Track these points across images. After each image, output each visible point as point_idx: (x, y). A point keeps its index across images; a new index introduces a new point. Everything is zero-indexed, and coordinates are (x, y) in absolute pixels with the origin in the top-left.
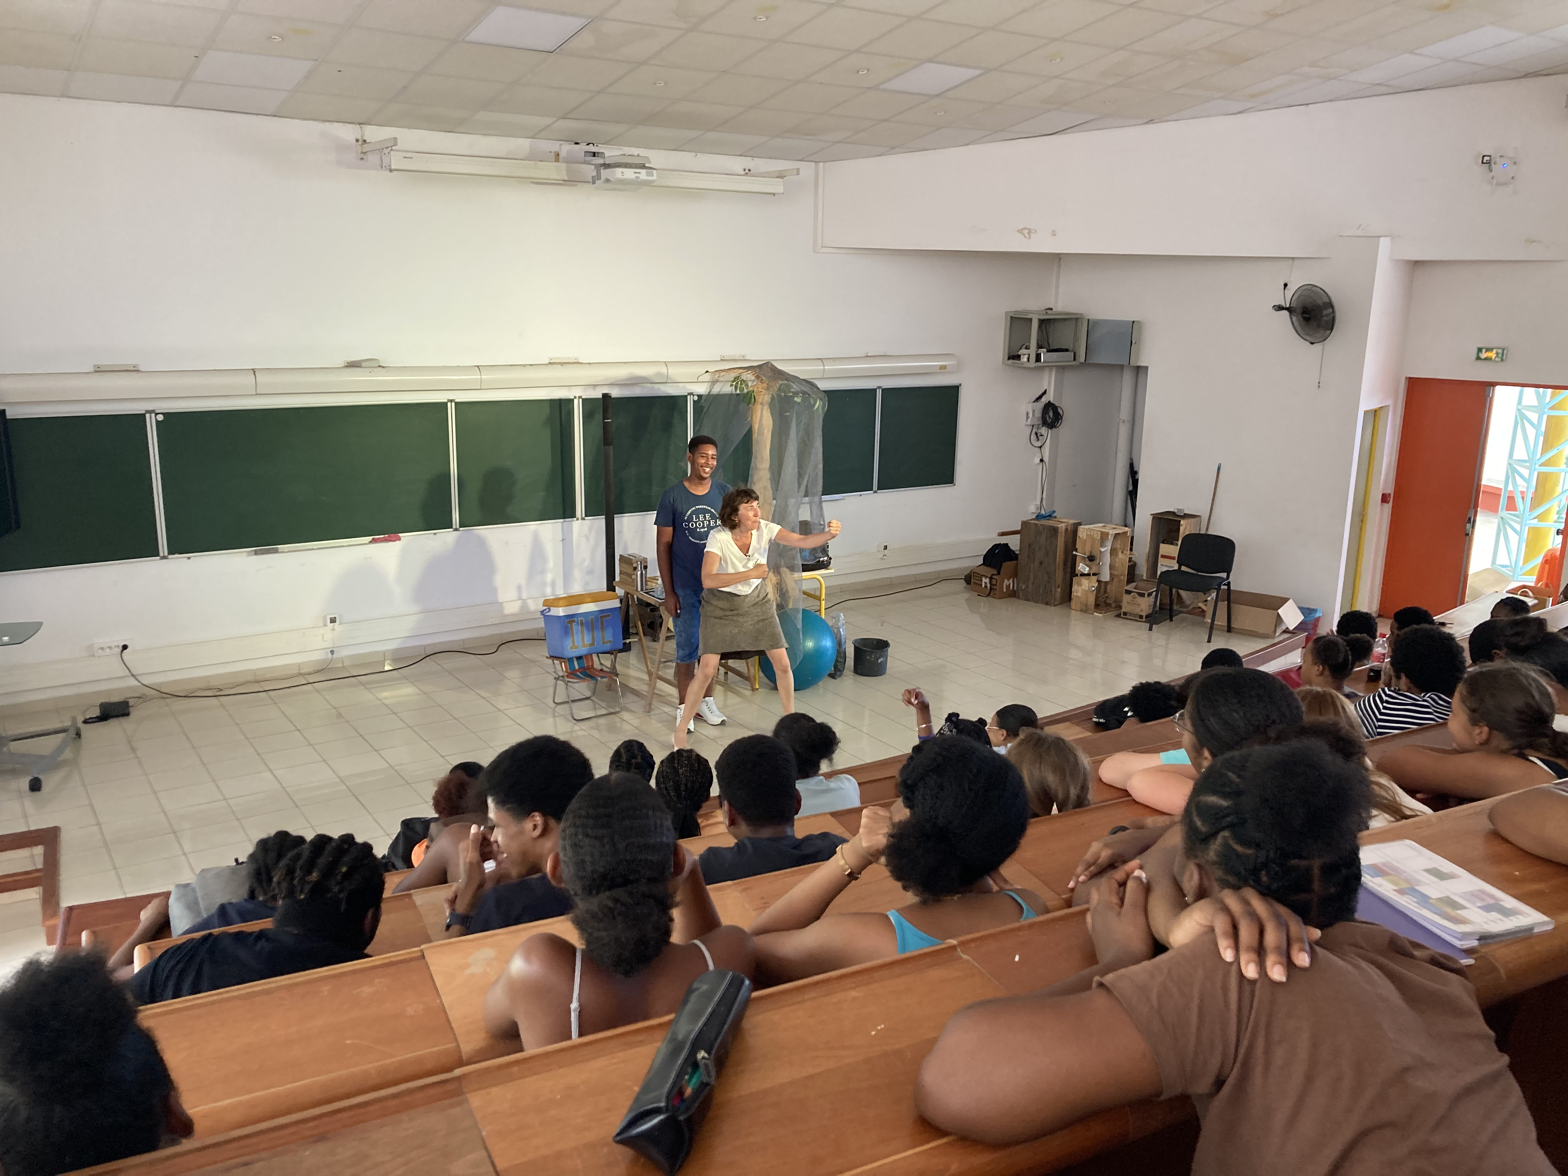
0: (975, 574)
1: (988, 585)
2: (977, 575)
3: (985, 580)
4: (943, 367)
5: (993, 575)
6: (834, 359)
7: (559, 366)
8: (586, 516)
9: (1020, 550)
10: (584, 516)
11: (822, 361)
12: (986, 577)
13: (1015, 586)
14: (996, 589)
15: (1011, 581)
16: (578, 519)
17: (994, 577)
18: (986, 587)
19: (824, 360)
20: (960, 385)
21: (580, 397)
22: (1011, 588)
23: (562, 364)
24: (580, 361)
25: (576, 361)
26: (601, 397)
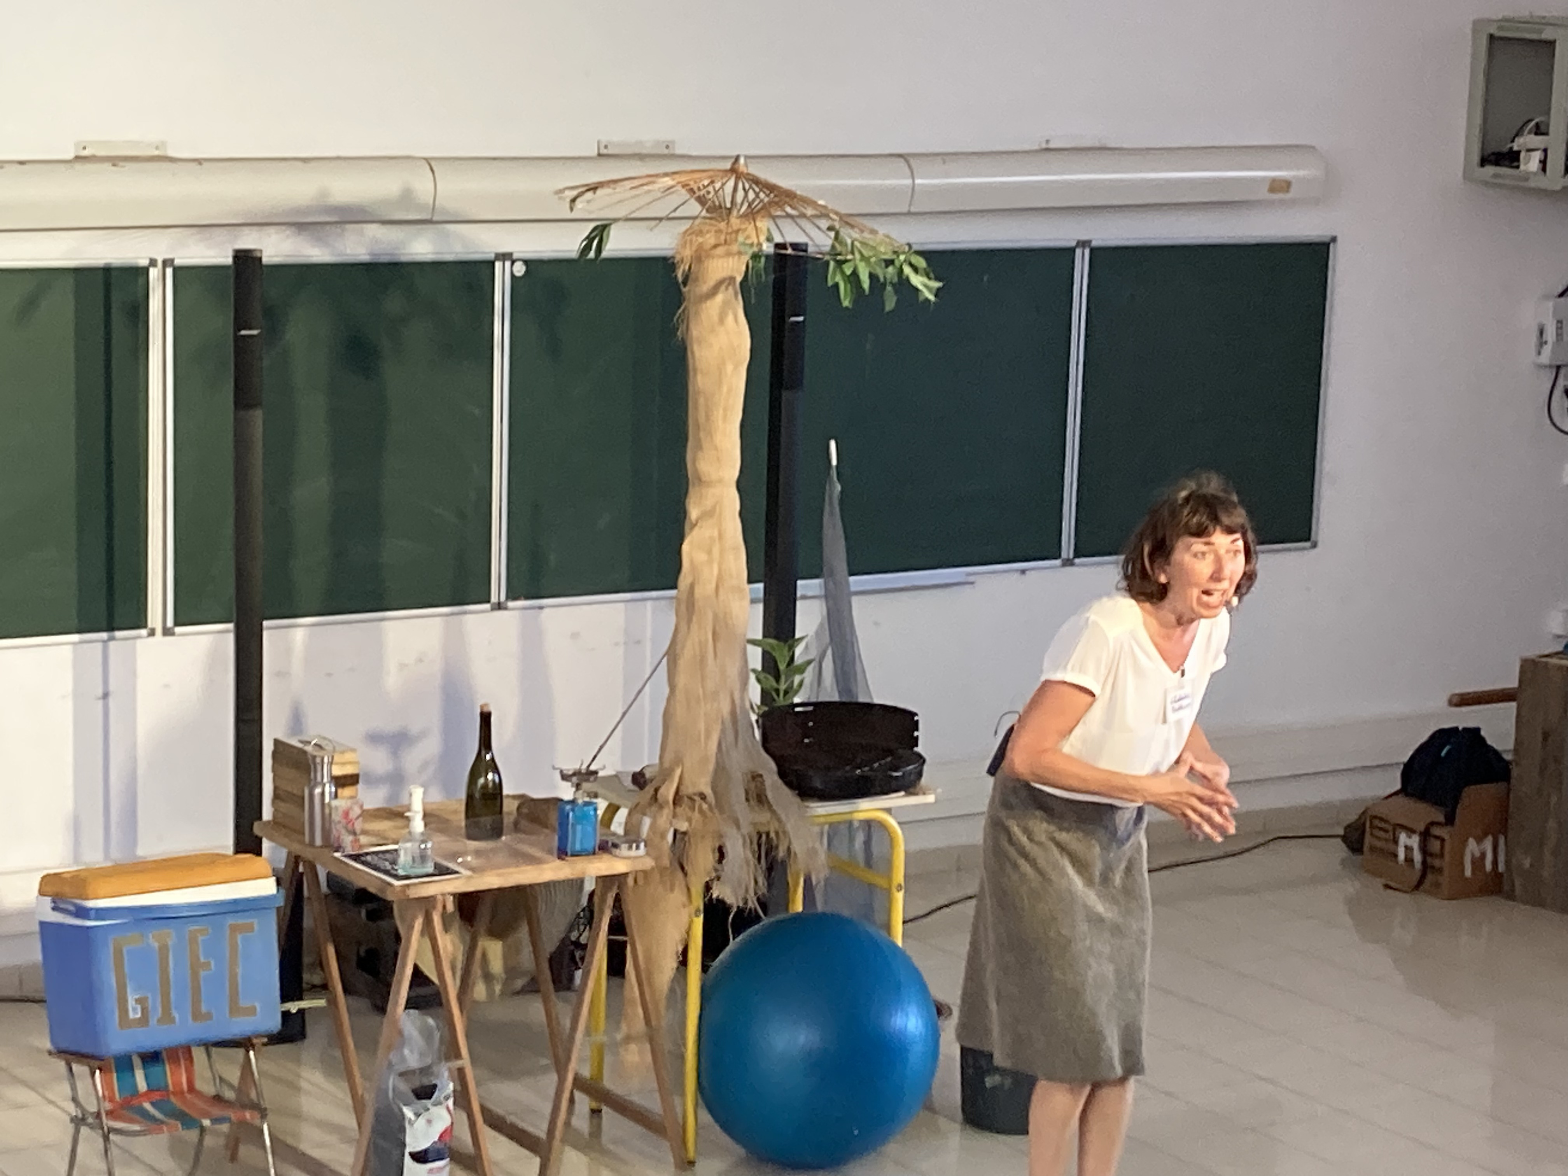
0: (1377, 822)
1: (1417, 857)
2: (1382, 825)
3: (1408, 841)
4: (1280, 186)
5: (1433, 824)
6: (944, 157)
7: (107, 166)
8: (177, 623)
9: (1516, 751)
10: (170, 623)
11: (907, 162)
12: (1410, 831)
13: (1501, 858)
14: (1440, 871)
15: (1488, 844)
16: (152, 633)
17: (1436, 831)
18: (1409, 860)
19: (912, 161)
20: (1334, 239)
21: (166, 263)
22: (1489, 866)
23: (115, 161)
24: (171, 153)
25: (156, 153)
26: (229, 261)
